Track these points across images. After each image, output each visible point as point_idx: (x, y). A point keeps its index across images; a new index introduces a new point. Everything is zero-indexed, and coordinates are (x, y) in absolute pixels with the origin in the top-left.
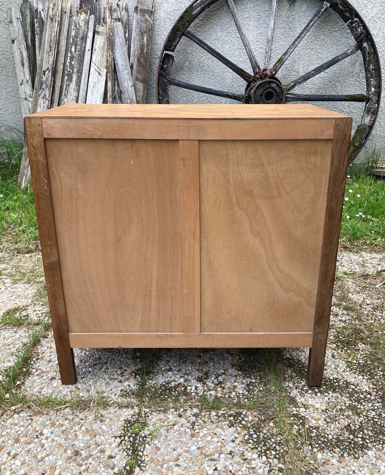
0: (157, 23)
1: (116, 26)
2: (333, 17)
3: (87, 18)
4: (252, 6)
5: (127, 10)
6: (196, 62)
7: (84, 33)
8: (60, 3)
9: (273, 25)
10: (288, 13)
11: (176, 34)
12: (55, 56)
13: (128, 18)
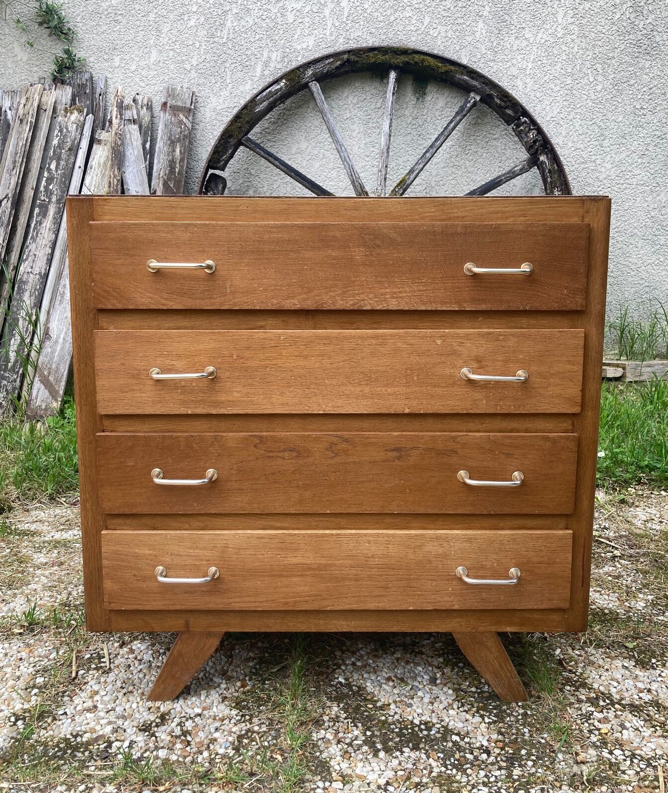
0: (200, 127)
1: (130, 133)
2: (489, 117)
3: (82, 119)
4: (355, 101)
5: (150, 107)
6: (265, 189)
7: (74, 142)
8: (37, 97)
9: (388, 127)
10: (415, 112)
11: (227, 142)
12: (21, 177)
13: (151, 120)
